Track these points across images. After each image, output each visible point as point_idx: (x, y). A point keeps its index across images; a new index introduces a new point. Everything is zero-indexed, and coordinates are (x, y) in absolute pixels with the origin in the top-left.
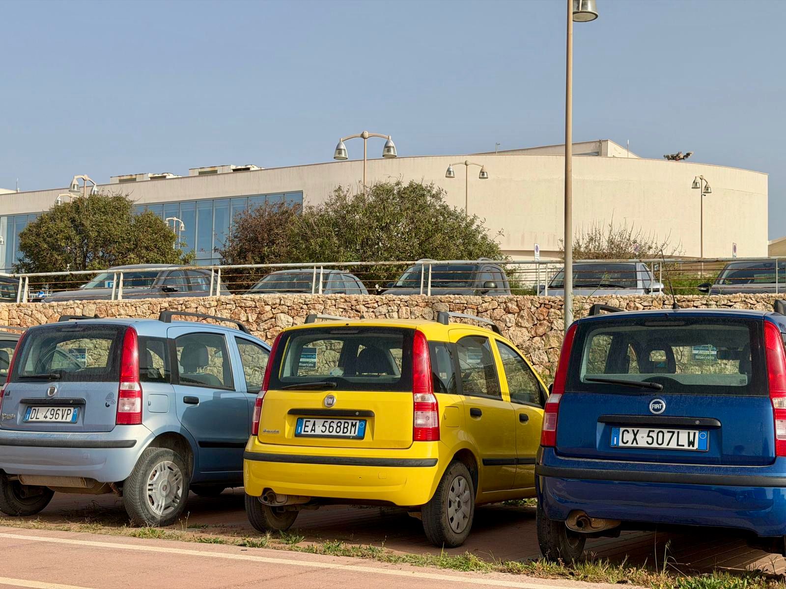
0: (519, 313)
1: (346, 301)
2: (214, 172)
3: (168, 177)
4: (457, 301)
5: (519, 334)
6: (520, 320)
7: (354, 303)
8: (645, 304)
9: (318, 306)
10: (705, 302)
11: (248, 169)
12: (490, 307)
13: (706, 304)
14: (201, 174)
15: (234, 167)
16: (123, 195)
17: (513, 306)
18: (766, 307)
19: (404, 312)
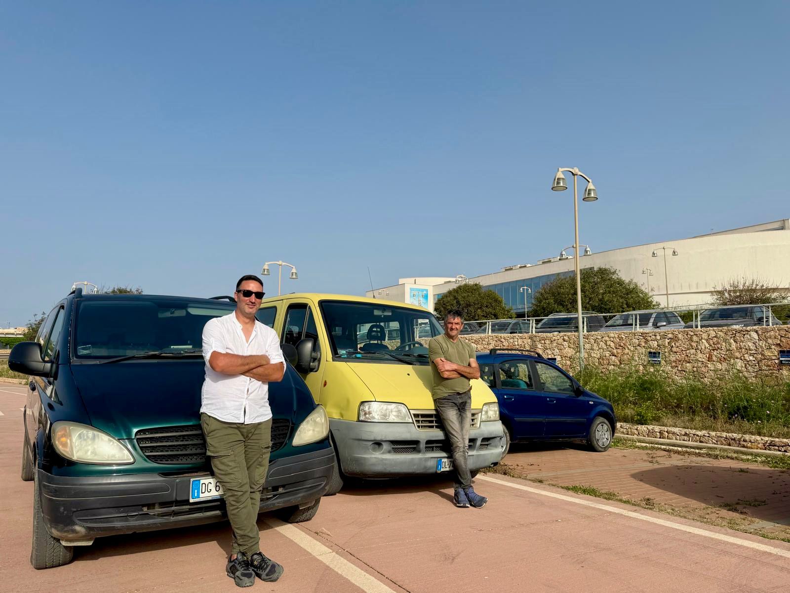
0: (569, 341)
1: (496, 337)
2: (550, 262)
3: (527, 266)
4: (542, 336)
6: (570, 345)
7: (499, 338)
8: (626, 335)
9: (486, 340)
12: (557, 339)
13: (654, 335)
14: (543, 263)
16: (477, 283)
17: (566, 338)
18: (684, 336)
19: (520, 342)
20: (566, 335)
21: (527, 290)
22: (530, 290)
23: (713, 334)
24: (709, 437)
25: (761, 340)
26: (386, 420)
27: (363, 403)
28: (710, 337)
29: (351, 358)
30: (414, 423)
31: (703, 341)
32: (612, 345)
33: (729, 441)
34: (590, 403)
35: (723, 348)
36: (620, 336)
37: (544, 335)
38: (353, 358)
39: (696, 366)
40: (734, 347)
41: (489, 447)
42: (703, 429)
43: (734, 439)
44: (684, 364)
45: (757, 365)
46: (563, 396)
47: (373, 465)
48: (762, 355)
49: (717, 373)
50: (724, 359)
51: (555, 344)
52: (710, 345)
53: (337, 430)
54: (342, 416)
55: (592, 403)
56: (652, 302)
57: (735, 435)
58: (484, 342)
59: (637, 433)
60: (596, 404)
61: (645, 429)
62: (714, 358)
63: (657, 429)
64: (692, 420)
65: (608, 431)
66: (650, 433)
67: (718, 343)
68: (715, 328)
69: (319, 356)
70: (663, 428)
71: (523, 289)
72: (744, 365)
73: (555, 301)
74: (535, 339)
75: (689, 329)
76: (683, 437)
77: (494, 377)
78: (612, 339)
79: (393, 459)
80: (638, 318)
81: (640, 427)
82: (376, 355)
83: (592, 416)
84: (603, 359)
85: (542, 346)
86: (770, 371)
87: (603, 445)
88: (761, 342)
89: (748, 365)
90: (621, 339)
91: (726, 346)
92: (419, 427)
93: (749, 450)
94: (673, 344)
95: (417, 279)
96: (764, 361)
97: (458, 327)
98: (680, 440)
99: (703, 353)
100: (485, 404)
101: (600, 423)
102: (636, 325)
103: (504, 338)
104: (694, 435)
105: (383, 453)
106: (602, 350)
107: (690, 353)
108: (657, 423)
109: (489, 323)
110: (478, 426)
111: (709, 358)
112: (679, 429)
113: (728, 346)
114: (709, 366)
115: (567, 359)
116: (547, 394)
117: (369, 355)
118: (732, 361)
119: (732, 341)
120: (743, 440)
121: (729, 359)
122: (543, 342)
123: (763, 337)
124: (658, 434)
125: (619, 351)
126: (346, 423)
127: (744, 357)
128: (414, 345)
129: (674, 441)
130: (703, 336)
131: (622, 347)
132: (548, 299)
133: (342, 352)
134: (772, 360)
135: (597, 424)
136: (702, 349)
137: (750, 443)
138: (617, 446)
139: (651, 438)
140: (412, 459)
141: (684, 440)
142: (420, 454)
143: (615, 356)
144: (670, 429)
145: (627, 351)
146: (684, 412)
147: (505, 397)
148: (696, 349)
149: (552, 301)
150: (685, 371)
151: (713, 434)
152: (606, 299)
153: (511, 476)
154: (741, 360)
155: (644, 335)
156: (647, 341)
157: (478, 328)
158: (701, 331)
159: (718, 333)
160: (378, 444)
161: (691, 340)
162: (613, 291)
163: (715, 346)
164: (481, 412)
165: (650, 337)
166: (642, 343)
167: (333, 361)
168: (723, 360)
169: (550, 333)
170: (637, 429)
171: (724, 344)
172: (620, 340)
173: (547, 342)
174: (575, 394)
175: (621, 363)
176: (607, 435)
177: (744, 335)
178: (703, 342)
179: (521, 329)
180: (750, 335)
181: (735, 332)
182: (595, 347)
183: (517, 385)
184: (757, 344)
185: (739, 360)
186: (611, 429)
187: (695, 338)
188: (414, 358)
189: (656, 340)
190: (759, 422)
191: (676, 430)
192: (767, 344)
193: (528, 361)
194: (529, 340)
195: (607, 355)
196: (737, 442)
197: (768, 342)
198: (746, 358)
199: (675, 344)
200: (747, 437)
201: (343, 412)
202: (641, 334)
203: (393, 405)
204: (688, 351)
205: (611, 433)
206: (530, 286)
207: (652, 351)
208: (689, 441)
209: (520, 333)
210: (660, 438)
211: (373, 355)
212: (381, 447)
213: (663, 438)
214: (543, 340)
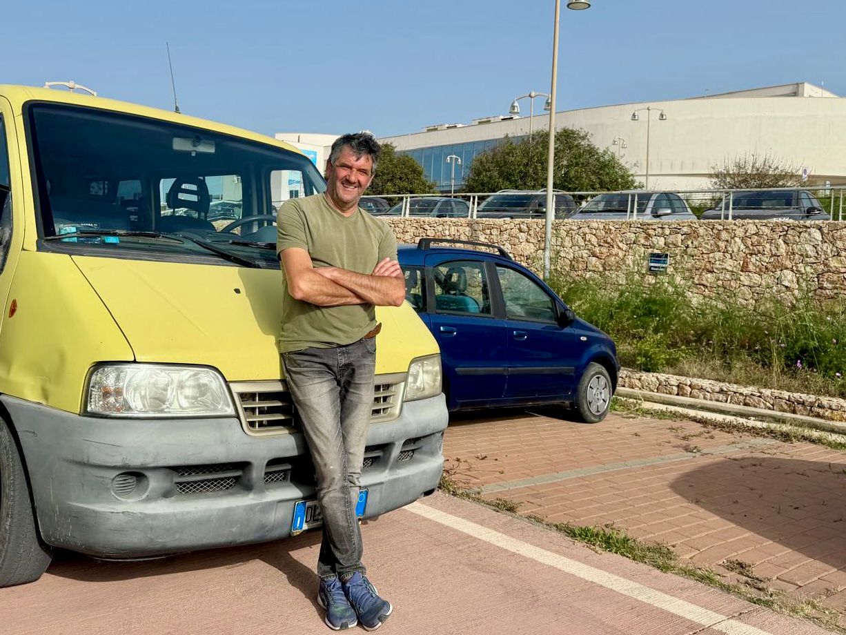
0: (528, 232)
1: (417, 222)
2: (489, 122)
3: (458, 126)
4: (487, 223)
5: (528, 247)
6: (529, 237)
7: (422, 223)
8: (617, 226)
9: (400, 225)
10: (661, 226)
11: (512, 118)
12: (509, 227)
13: (661, 228)
14: (480, 123)
15: (502, 117)
16: (389, 143)
17: (524, 227)
18: (707, 230)
19: (453, 230)
20: (523, 222)
21: (457, 159)
22: (460, 160)
23: (752, 229)
24: (760, 397)
25: (826, 242)
26: (162, 411)
27: (100, 365)
28: (748, 234)
29: (88, 244)
30: (238, 417)
31: (737, 239)
32: (594, 240)
33: (793, 406)
34: (582, 338)
35: (765, 253)
36: (607, 227)
37: (491, 221)
38: (94, 245)
39: (721, 278)
40: (784, 251)
41: (416, 455)
42: (748, 383)
43: (803, 404)
44: (704, 274)
45: (816, 279)
46: (539, 327)
47: (120, 530)
48: (826, 265)
49: (753, 289)
50: (767, 268)
51: (506, 236)
52: (747, 247)
53: (30, 432)
54: (46, 397)
55: (585, 339)
56: (633, 182)
57: (804, 396)
58: (397, 229)
59: (640, 386)
60: (592, 340)
61: (654, 379)
62: (751, 267)
63: (674, 380)
64: (729, 367)
65: (606, 387)
66: (662, 386)
67: (759, 244)
68: (757, 221)
69: (7, 235)
70: (683, 379)
71: (451, 158)
72: (795, 280)
73: (501, 174)
74: (476, 227)
75: (716, 221)
76: (717, 395)
77: (424, 290)
78: (594, 231)
79: (174, 515)
80: (636, 199)
81: (644, 375)
82: (161, 240)
83: (583, 361)
84: (578, 261)
85: (486, 238)
86: (836, 291)
87: (598, 411)
88: (826, 244)
89: (801, 280)
90: (608, 231)
91: (771, 250)
92: (252, 424)
93: (828, 422)
94: (689, 243)
95: (303, 136)
96: (826, 275)
97: (363, 178)
98: (711, 400)
99: (734, 258)
100: (414, 361)
101: (597, 373)
102: (632, 212)
103: (429, 224)
104: (735, 393)
105: (148, 500)
106: (577, 248)
107: (714, 258)
108: (671, 370)
109: (408, 199)
110: (397, 411)
111: (743, 267)
112: (710, 381)
113: (773, 248)
114: (742, 278)
115: (523, 258)
116: (513, 325)
117: (141, 240)
118: (779, 272)
119: (781, 241)
120: (818, 406)
121: (774, 270)
122: (488, 232)
123: (830, 237)
124: (675, 388)
125: (604, 250)
126: (52, 417)
127: (797, 267)
128: (270, 223)
129: (700, 401)
130: (737, 232)
131: (608, 243)
132: (489, 171)
133: (67, 229)
134: (839, 272)
135: (590, 376)
136: (733, 252)
137: (829, 411)
138: (615, 410)
139: (663, 395)
140: (229, 510)
141: (717, 400)
142: (251, 496)
143: (598, 257)
144: (696, 381)
145: (615, 251)
146: (713, 352)
147: (442, 328)
148: (724, 252)
149: (496, 174)
150: (704, 285)
151: (767, 392)
152: (572, 173)
153: (449, 491)
154: (793, 271)
155: (645, 227)
156: (648, 236)
157: (388, 207)
158: (735, 224)
159: (761, 228)
160: (135, 475)
161: (718, 237)
162: (583, 164)
163: (755, 248)
164: (405, 380)
165: (655, 230)
166: (639, 239)
167: (39, 249)
168: (764, 270)
169: (499, 218)
170: (640, 379)
171: (768, 245)
172: (606, 233)
173: (495, 232)
174: (559, 324)
175: (605, 269)
176: (605, 394)
177: (800, 233)
178: (735, 242)
179: (452, 211)
180: (809, 234)
181: (786, 228)
182: (567, 243)
183: (462, 307)
184: (819, 248)
185: (788, 271)
186: (611, 384)
187: (724, 235)
188: (257, 251)
189: (663, 235)
190: (837, 374)
191: (705, 383)
192: (835, 249)
193: (484, 264)
194: (468, 229)
195: (585, 255)
196: (810, 408)
197: (837, 245)
198: (799, 269)
199: (692, 243)
200: (825, 400)
201: (50, 387)
202: (641, 224)
203: (187, 373)
204: (711, 255)
205: (611, 389)
206: (460, 155)
207: (656, 251)
208: (726, 401)
209: (451, 216)
210: (678, 394)
211: (152, 240)
212: (144, 483)
213: (682, 395)
214: (488, 229)
